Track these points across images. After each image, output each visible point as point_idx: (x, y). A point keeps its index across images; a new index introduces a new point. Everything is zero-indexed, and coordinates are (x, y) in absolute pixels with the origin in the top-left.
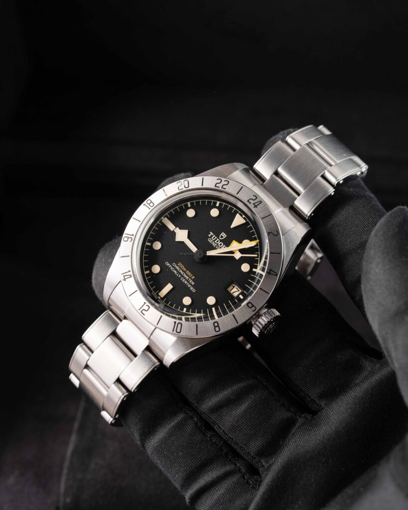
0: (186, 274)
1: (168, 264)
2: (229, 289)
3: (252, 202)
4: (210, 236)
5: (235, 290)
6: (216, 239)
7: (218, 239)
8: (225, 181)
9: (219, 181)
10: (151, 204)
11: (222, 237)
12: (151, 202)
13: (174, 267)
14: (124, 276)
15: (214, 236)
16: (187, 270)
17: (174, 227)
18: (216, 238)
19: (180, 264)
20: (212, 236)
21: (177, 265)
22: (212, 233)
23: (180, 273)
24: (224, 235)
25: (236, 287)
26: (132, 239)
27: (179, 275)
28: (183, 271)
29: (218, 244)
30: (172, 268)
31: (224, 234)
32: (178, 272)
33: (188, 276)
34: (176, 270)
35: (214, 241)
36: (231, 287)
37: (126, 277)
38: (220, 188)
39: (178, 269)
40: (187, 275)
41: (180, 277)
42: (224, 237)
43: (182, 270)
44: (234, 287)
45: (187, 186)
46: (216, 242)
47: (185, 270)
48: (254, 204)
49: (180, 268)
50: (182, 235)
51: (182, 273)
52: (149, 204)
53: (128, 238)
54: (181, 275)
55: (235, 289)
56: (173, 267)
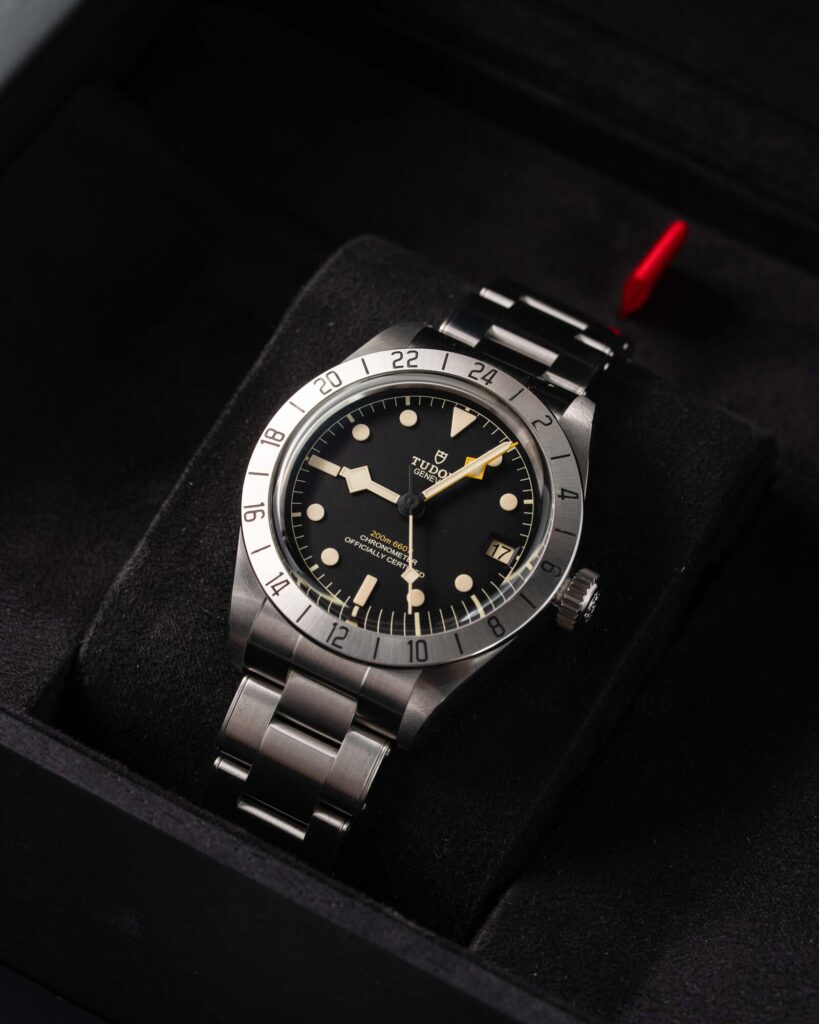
0: (393, 548)
1: (351, 541)
2: (490, 553)
3: (478, 375)
4: (414, 464)
5: (501, 550)
6: (429, 467)
7: (433, 466)
8: (409, 352)
9: (398, 356)
10: (278, 437)
11: (439, 459)
12: (276, 433)
13: (366, 543)
14: (273, 587)
15: (423, 462)
16: (393, 541)
17: (338, 468)
18: (428, 464)
19: (375, 533)
20: (418, 463)
21: (370, 537)
22: (417, 459)
23: (382, 551)
24: (442, 455)
25: (501, 545)
26: (263, 512)
27: (380, 555)
28: (386, 544)
29: (436, 475)
30: (361, 546)
31: (443, 453)
32: (377, 550)
33: (400, 551)
34: (371, 546)
35: (427, 471)
36: (492, 549)
37: (277, 588)
38: (406, 368)
39: (373, 543)
40: (396, 550)
41: (385, 558)
42: (445, 458)
43: (383, 543)
44: (497, 547)
45: (336, 382)
46: (430, 471)
47: (389, 541)
48: (483, 378)
49: (378, 540)
50: (358, 479)
51: (386, 549)
52: (273, 438)
53: (254, 513)
54: (385, 553)
55: (500, 548)
56: (363, 543)
